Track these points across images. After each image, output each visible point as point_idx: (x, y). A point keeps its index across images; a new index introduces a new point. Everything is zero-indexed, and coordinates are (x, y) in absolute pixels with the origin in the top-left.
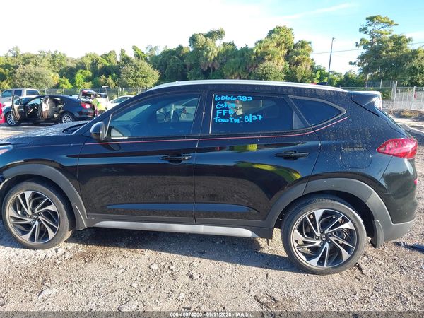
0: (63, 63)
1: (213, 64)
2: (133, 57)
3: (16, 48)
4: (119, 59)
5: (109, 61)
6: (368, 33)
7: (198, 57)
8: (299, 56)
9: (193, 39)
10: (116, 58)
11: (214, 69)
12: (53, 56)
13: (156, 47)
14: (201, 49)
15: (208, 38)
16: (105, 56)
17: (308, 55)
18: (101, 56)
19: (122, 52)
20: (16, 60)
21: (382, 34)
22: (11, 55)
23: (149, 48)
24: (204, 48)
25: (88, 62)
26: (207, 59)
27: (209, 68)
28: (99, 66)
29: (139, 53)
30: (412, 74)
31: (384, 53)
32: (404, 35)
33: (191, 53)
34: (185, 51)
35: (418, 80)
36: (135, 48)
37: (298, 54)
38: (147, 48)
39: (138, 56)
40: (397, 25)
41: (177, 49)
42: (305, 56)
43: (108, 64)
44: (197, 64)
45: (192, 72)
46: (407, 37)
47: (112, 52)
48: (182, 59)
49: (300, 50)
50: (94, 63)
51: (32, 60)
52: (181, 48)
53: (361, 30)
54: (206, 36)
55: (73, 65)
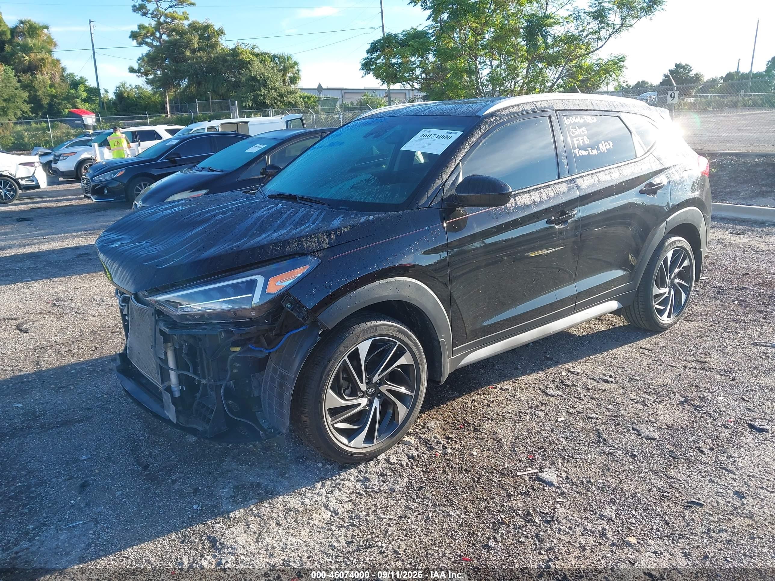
6: (149, 16)
8: (32, 55)
17: (50, 52)
21: (174, 19)
30: (253, 89)
31: (188, 53)
32: (210, 22)
35: (264, 98)
37: (26, 49)
40: (193, 4)
42: (44, 55)
46: (216, 28)
49: (31, 42)
53: (135, 9)
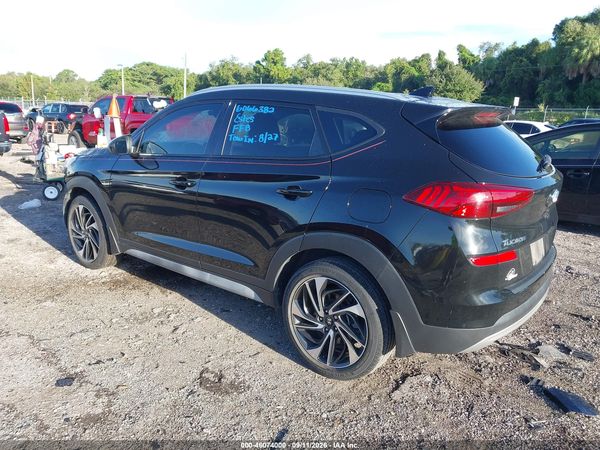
0: (359, 73)
1: (588, 68)
2: (456, 62)
3: (308, 57)
4: (434, 66)
5: (419, 70)
7: (562, 59)
9: (560, 29)
10: (430, 64)
11: (590, 77)
12: (348, 65)
13: (497, 45)
14: (570, 44)
15: (587, 24)
16: (415, 63)
18: (410, 63)
19: (441, 54)
20: (306, 71)
22: (302, 65)
23: (486, 47)
24: (577, 42)
25: (391, 71)
26: (577, 59)
27: (580, 77)
28: (404, 77)
29: (467, 56)
33: (551, 51)
34: (542, 48)
36: (461, 48)
38: (482, 47)
39: (463, 60)
41: (528, 46)
43: (417, 74)
44: (558, 69)
45: (547, 82)
47: (426, 57)
48: (534, 62)
50: (398, 73)
51: (323, 71)
52: (535, 43)
54: (583, 21)
55: (372, 76)
